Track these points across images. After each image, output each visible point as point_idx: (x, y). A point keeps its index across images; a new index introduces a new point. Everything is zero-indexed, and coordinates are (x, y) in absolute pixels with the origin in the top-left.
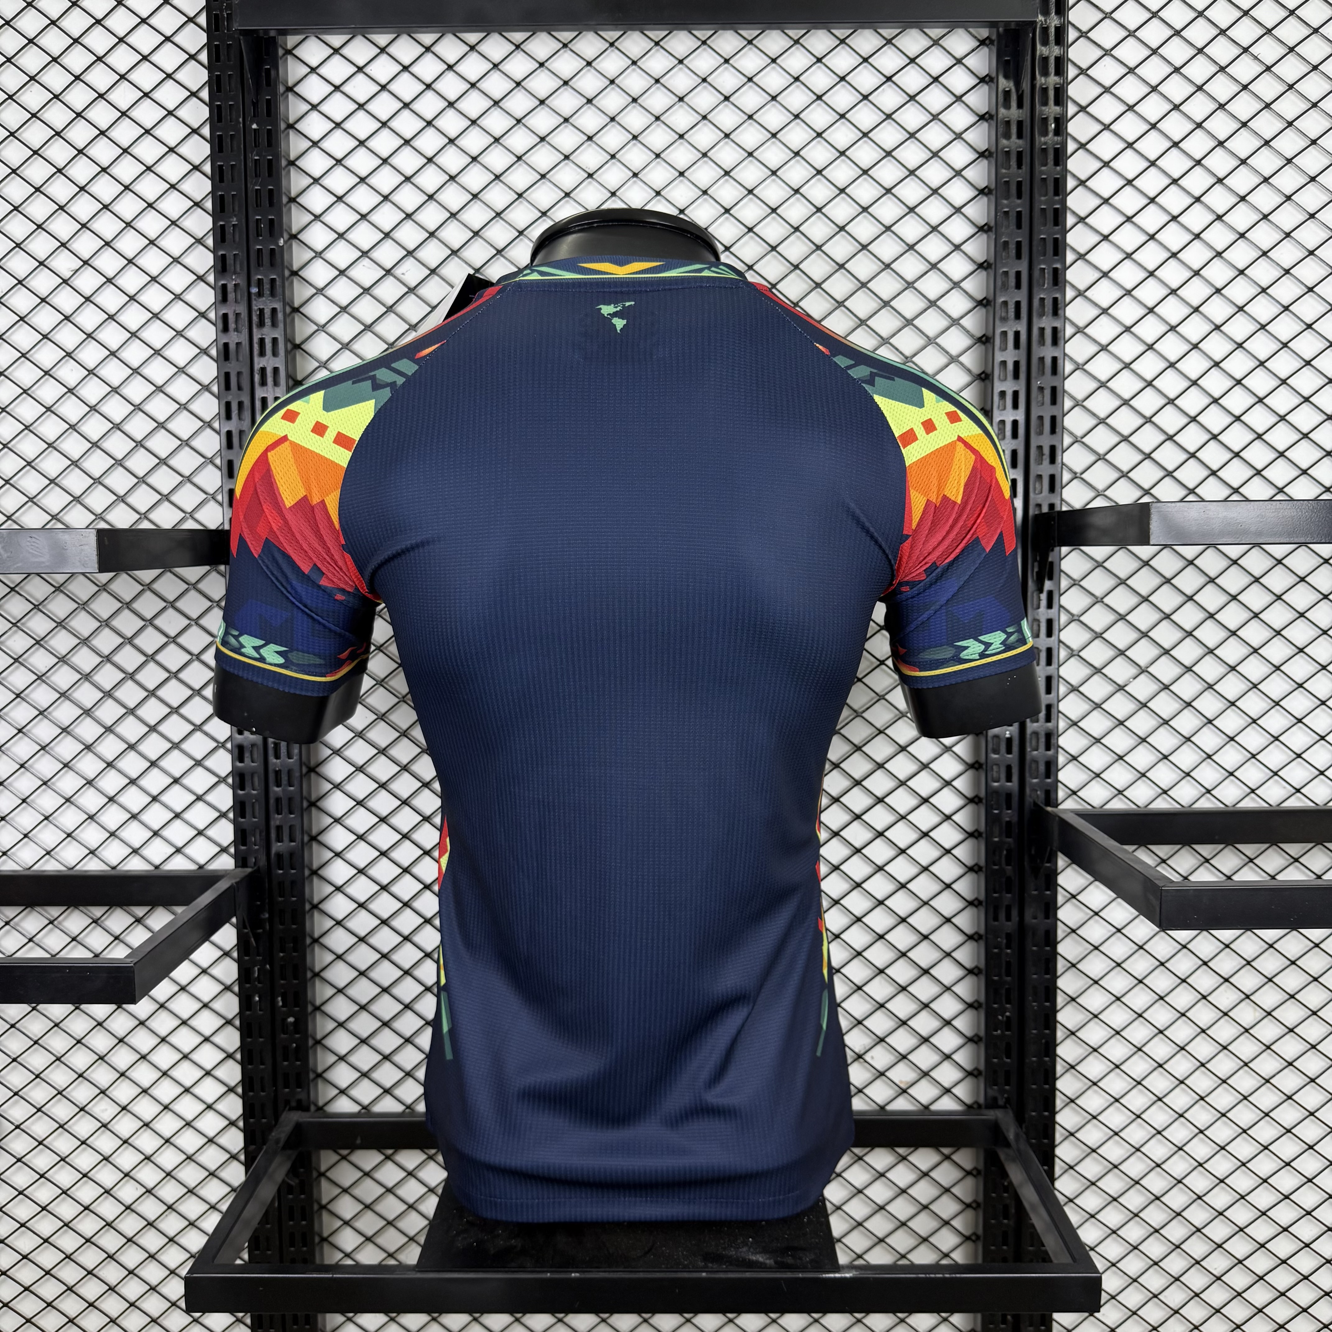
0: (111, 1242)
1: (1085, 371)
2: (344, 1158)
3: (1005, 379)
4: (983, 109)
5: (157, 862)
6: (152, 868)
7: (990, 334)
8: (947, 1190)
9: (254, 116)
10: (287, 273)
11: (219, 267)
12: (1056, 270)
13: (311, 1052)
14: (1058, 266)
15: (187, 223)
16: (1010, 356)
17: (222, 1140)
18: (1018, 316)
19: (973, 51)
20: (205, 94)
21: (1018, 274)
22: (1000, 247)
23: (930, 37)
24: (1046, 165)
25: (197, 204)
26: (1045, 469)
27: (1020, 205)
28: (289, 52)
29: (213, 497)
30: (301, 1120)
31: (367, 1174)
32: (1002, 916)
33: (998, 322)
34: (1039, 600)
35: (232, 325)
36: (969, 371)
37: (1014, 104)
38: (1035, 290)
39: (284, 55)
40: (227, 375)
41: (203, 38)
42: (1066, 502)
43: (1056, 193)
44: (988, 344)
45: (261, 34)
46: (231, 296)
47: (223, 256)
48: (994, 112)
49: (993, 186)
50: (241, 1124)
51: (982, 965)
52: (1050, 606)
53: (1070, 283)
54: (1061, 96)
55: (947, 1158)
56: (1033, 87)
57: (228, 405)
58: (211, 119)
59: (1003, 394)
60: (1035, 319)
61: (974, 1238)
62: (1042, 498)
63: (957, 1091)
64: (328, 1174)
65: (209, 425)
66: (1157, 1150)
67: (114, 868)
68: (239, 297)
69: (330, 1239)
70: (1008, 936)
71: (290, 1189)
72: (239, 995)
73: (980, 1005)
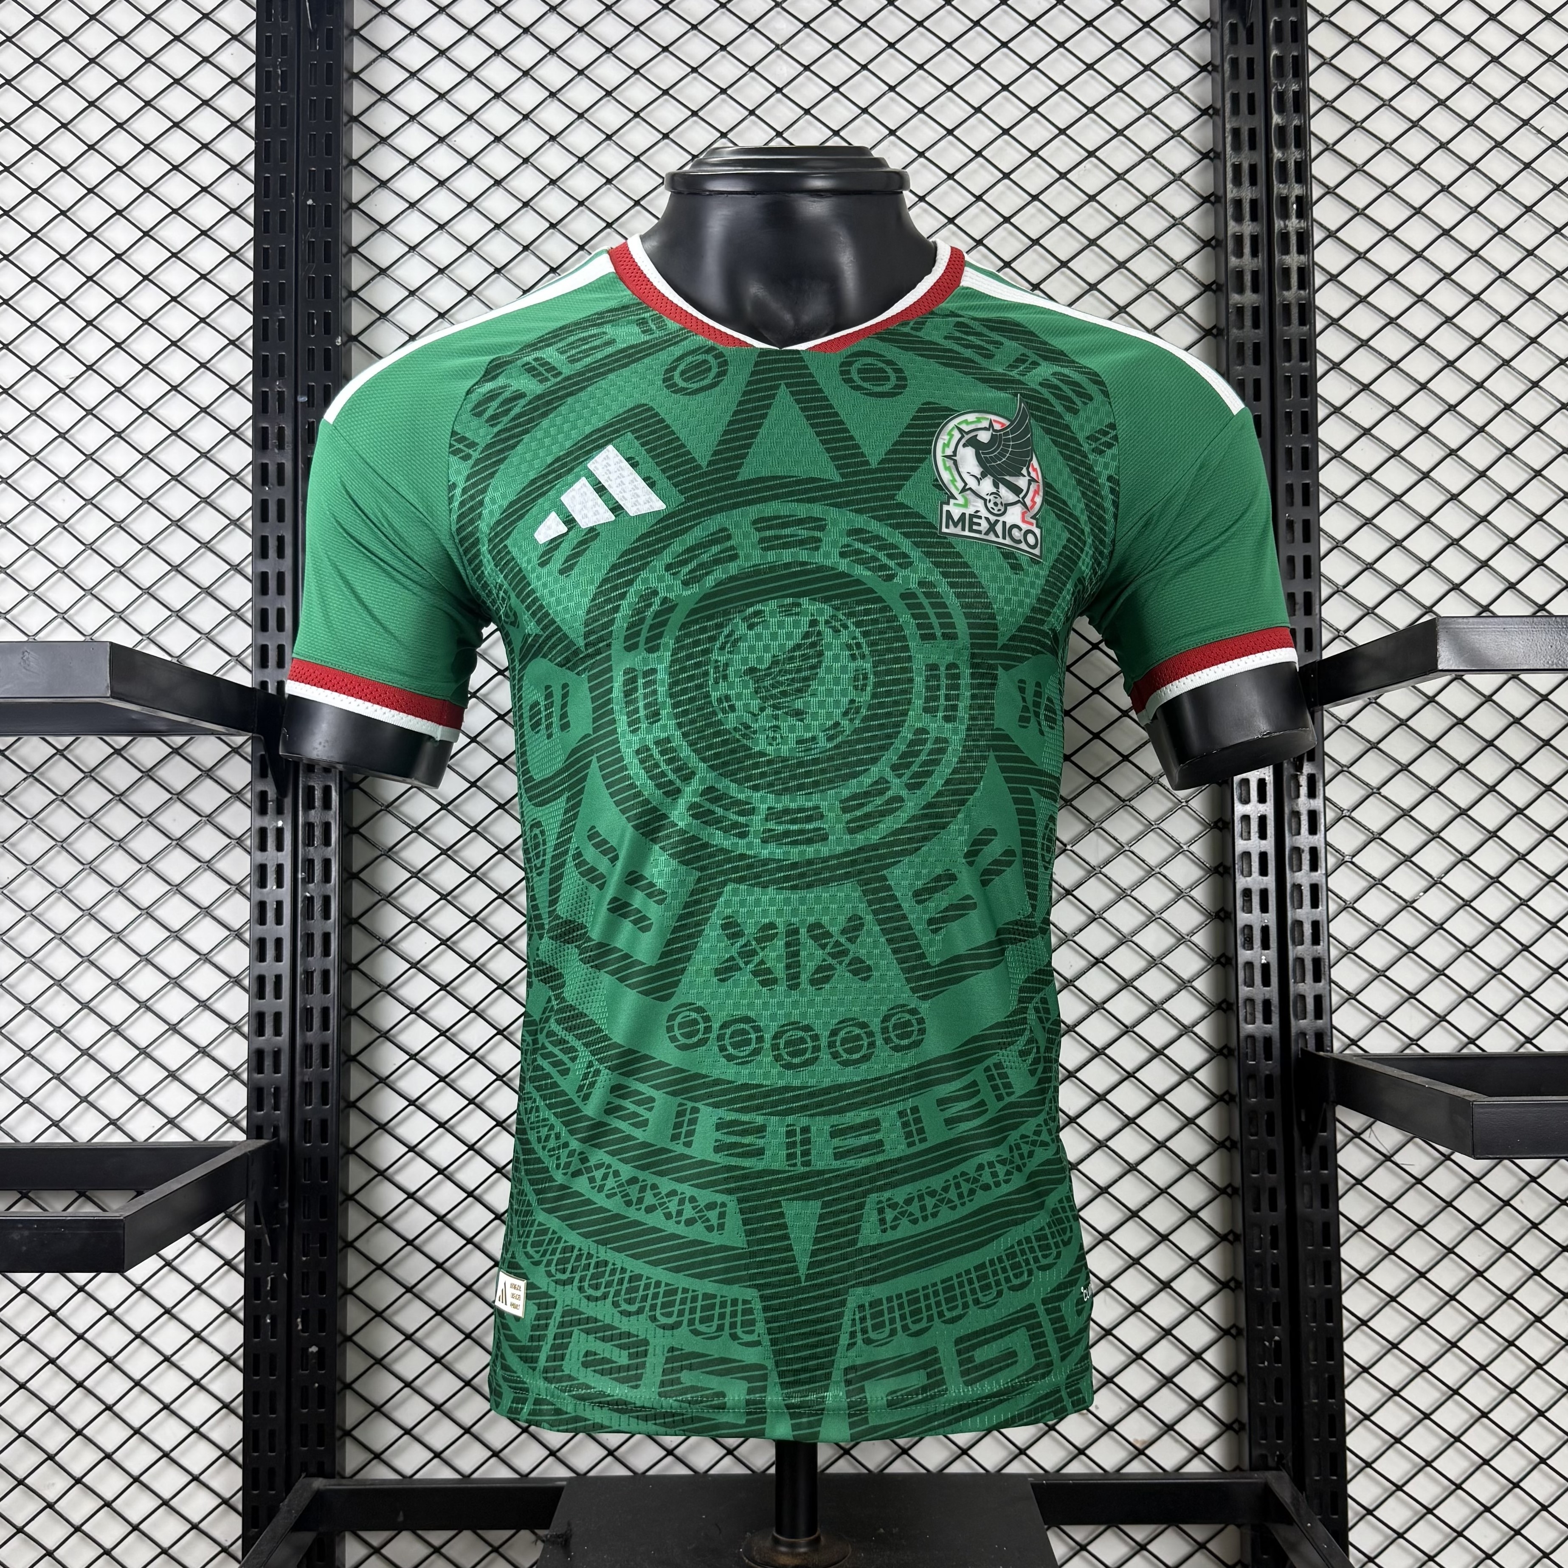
1: (1345, 504)
2: (376, 1550)
4: (1207, 190)
5: (142, 1136)
6: (134, 1143)
9: (310, 189)
11: (259, 374)
12: (1304, 381)
13: (338, 1398)
14: (1308, 376)
15: (221, 321)
17: (211, 1526)
19: (1194, 121)
20: (250, 167)
24: (1287, 252)
25: (233, 298)
27: (1257, 300)
28: (355, 119)
29: (240, 658)
30: (323, 1487)
35: (273, 442)
37: (1246, 180)
38: (1279, 402)
40: (265, 506)
41: (251, 102)
43: (1303, 288)
46: (274, 406)
47: (265, 361)
48: (1220, 193)
50: (239, 1502)
53: (1322, 398)
54: (1302, 173)
56: (1269, 161)
58: (256, 195)
63: (1212, 1451)
66: (1486, 1534)
68: (283, 406)
70: (1274, 1231)
72: (244, 1320)
73: (1240, 1332)
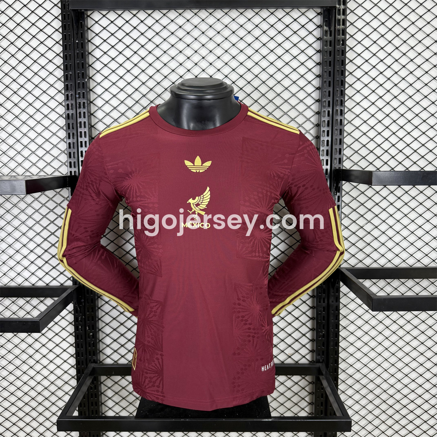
0: (34, 404)
1: (351, 123)
2: (109, 378)
3: (325, 127)
4: (318, 37)
5: (47, 282)
6: (45, 285)
7: (320, 112)
8: (303, 388)
9: (77, 38)
10: (88, 90)
11: (66, 88)
12: (342, 90)
13: (98, 344)
14: (343, 89)
15: (55, 73)
16: (326, 119)
17: (69, 372)
18: (329, 106)
19: (315, 17)
20: (61, 30)
21: (329, 92)
22: (323, 82)
23: (301, 12)
24: (339, 55)
25: (58, 67)
26: (337, 156)
27: (330, 69)
28: (89, 16)
29: (65, 164)
30: (95, 366)
31: (116, 383)
32: (322, 301)
33: (322, 108)
34: (335, 199)
35: (70, 108)
36: (313, 123)
37: (329, 35)
38: (335, 97)
39: (87, 17)
40: (69, 124)
41: (60, 11)
42: (344, 167)
43: (342, 65)
44: (319, 114)
45: (79, 11)
46: (70, 98)
47: (67, 85)
48: (322, 37)
49: (321, 62)
50: (75, 367)
51: (315, 316)
52: (338, 201)
53: (347, 94)
54: (344, 32)
55: (304, 378)
56: (335, 29)
57: (69, 134)
58: (62, 38)
59: (324, 131)
60: (335, 107)
61: (312, 404)
62: (336, 165)
63: (307, 357)
64: (103, 383)
65: (63, 140)
66: (372, 376)
67: (33, 285)
68: (72, 98)
69: (104, 403)
70: (324, 308)
71: (91, 388)
72: (74, 326)
73: (315, 329)
